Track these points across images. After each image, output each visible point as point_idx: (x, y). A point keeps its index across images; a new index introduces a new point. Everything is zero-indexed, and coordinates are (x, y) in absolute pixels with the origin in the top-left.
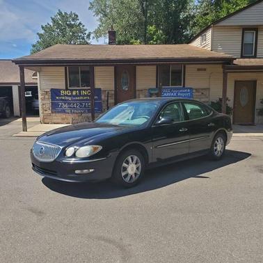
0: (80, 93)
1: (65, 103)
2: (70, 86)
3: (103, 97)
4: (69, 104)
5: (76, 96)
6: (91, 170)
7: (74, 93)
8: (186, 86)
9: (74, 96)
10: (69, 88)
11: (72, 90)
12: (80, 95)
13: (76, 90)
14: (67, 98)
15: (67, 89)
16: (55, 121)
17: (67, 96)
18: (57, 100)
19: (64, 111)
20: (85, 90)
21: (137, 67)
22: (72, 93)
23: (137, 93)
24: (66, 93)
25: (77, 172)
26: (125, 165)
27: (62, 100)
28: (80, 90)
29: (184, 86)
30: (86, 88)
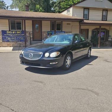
0: (16, 33)
1: (9, 37)
2: (11, 29)
3: (27, 34)
4: (11, 37)
5: (14, 34)
6: (57, 63)
7: (13, 32)
8: (63, 31)
9: (13, 34)
10: (11, 30)
11: (12, 31)
12: (16, 34)
13: (14, 31)
14: (10, 35)
15: (10, 31)
16: (4, 46)
17: (10, 34)
18: (5, 36)
19: (8, 41)
20: (18, 31)
21: (42, 21)
22: (12, 32)
23: (43, 33)
24: (10, 32)
25: (51, 63)
26: (67, 60)
27: (7, 36)
28: (16, 31)
29: (62, 31)
30: (19, 30)
